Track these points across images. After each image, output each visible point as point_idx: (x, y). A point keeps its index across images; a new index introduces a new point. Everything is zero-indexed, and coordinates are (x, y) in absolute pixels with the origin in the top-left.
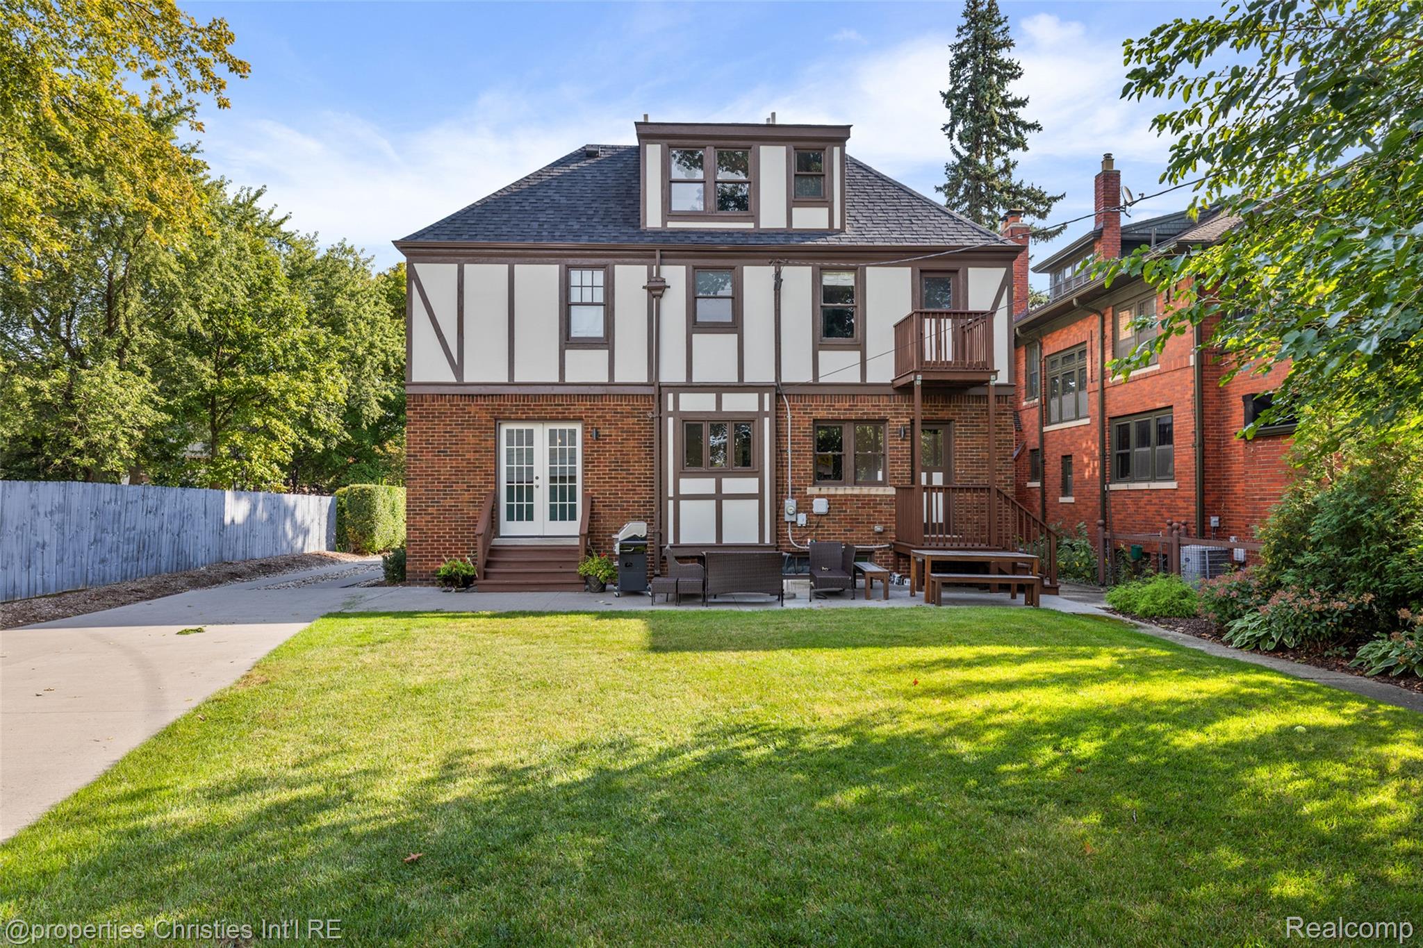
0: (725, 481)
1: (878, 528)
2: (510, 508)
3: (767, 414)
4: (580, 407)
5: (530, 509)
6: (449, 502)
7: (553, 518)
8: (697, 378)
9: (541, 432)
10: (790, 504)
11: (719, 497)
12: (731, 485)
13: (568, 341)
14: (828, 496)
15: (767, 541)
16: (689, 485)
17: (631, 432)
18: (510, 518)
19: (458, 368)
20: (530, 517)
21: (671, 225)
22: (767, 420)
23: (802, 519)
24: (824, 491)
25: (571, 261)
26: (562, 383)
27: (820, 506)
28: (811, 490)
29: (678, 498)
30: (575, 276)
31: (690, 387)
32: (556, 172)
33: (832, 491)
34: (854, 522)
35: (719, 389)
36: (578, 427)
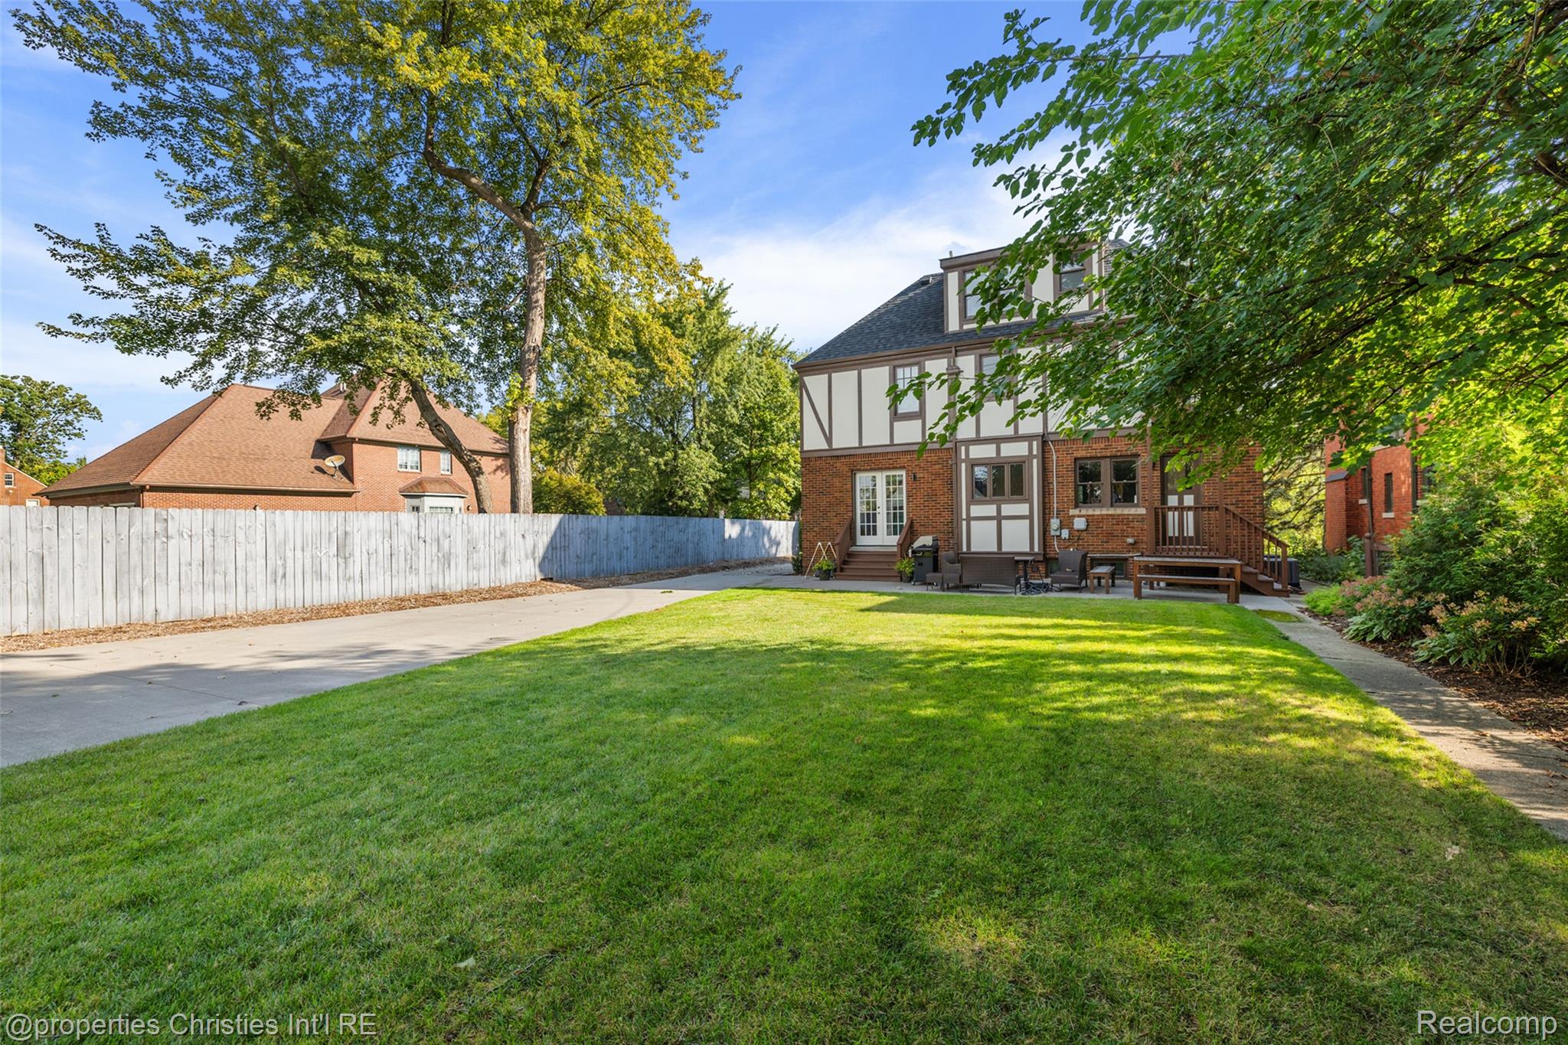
0: (1003, 507)
1: (1130, 540)
2: (862, 528)
3: (1035, 457)
4: (904, 460)
5: (875, 527)
6: (826, 524)
7: (889, 534)
8: (983, 434)
9: (881, 477)
10: (1055, 523)
11: (999, 518)
12: (1008, 509)
13: (896, 416)
14: (1087, 517)
15: (1036, 550)
16: (977, 510)
17: (937, 475)
18: (863, 534)
19: (829, 439)
20: (875, 534)
21: (966, 327)
22: (1035, 461)
23: (1065, 534)
24: (1084, 512)
25: (896, 363)
26: (892, 445)
27: (1080, 524)
28: (1072, 512)
29: (969, 519)
30: (900, 372)
31: (979, 441)
32: (898, 301)
33: (1090, 512)
34: (1110, 535)
35: (998, 440)
36: (903, 473)
